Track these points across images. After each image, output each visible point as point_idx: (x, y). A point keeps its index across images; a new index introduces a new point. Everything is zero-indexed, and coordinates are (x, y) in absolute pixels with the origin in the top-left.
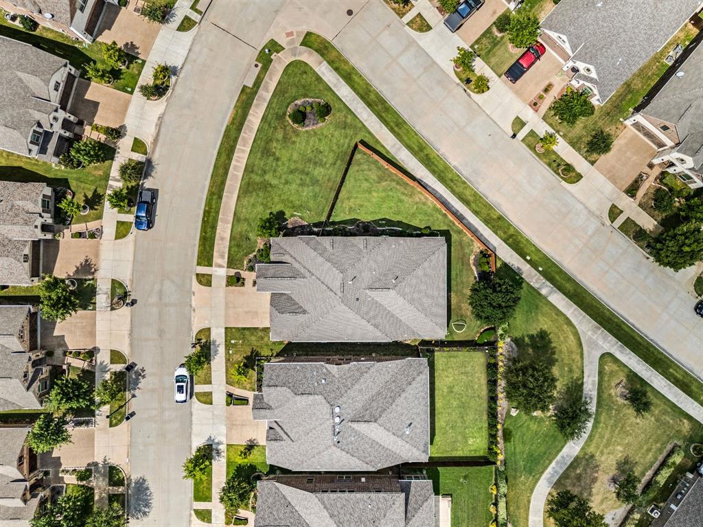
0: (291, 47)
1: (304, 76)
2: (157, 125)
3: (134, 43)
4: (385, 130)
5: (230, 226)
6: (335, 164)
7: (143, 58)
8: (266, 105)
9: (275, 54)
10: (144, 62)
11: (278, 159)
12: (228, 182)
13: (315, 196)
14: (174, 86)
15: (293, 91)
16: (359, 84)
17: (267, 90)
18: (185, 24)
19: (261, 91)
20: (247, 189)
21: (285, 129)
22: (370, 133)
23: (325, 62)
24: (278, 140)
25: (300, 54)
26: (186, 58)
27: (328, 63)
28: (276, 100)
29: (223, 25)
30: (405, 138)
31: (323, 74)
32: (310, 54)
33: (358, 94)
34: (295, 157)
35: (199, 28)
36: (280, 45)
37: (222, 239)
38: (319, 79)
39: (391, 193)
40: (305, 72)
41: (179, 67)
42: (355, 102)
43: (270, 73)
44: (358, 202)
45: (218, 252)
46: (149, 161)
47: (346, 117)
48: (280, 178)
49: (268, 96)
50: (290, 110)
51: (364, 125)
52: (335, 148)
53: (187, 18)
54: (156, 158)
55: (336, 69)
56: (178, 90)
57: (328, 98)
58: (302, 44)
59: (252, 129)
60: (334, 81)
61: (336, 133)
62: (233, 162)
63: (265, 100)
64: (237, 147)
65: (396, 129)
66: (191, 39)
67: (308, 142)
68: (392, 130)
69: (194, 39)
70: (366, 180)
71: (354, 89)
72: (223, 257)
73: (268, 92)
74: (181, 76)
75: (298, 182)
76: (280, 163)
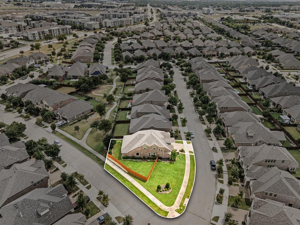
0: (173, 211)
1: (166, 201)
2: (217, 188)
3: (234, 211)
4: (136, 186)
5: (186, 163)
6: (154, 176)
7: (229, 207)
8: (180, 192)
9: (179, 209)
10: (228, 205)
11: (173, 177)
12: (189, 172)
13: (160, 167)
14: (215, 199)
15: (170, 196)
16: (146, 199)
17: (180, 197)
18: (217, 219)
19: (182, 197)
20: (183, 170)
21: (172, 185)
22: (142, 185)
23: (159, 206)
24: (174, 182)
25: (169, 209)
26: (213, 207)
27: (157, 206)
28: (176, 194)
29: (201, 219)
30: (130, 184)
31: (159, 202)
32: (165, 209)
33: (146, 196)
34: (168, 178)
35: (210, 218)
36: (177, 212)
37: (188, 160)
38: (161, 201)
39: (136, 169)
40: (166, 202)
41: (215, 205)
42: (147, 194)
43: (179, 202)
44: (146, 166)
45: (188, 158)
46: (216, 178)
47: (150, 189)
48: (172, 172)
49: (179, 195)
50: (171, 190)
51: (144, 187)
52: (154, 180)
53: (217, 221)
54: (215, 179)
55: (154, 204)
56: (213, 198)
57: (157, 194)
58: (168, 212)
59: (184, 185)
60: (155, 200)
61: (154, 184)
62: (188, 177)
63: (180, 194)
64: (188, 181)
65: (132, 186)
66: (213, 214)
67: (164, 181)
68: (134, 186)
69: (212, 214)
70: (144, 172)
71: (147, 198)
72: (187, 157)
73: (179, 196)
74: (213, 202)
75: (166, 171)
76: (173, 176)
